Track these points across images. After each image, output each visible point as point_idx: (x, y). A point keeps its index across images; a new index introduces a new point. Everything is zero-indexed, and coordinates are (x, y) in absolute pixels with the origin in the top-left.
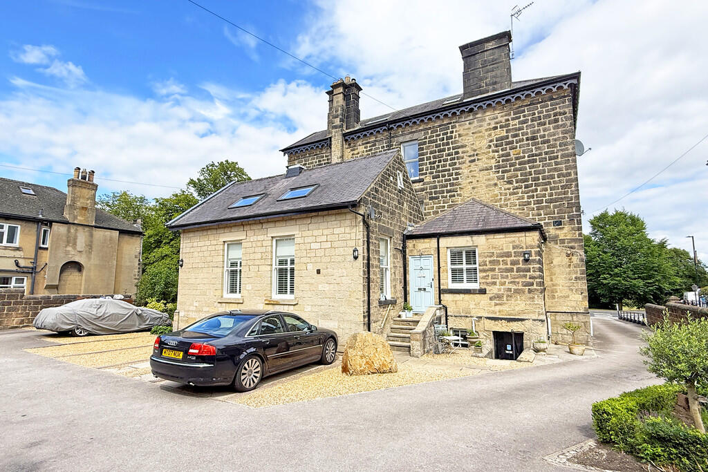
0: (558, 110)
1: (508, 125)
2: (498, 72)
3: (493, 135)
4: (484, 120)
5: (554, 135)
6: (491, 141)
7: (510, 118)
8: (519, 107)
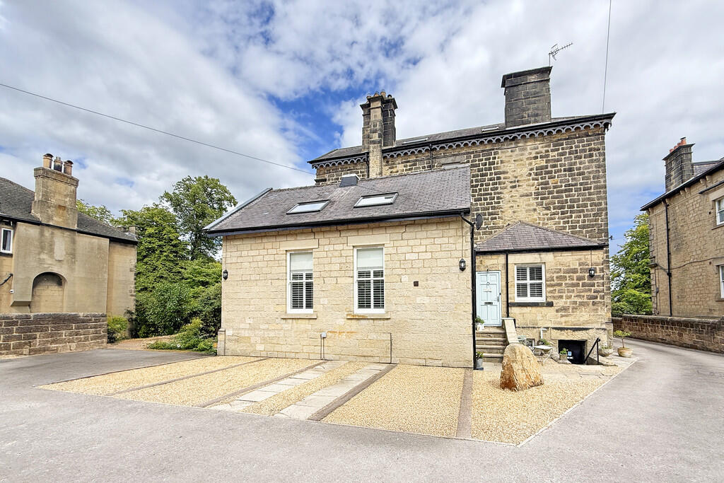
0: (593, 146)
1: (548, 156)
2: (540, 105)
3: (534, 164)
4: (526, 149)
5: (589, 168)
6: (531, 169)
7: (549, 149)
8: (559, 140)
